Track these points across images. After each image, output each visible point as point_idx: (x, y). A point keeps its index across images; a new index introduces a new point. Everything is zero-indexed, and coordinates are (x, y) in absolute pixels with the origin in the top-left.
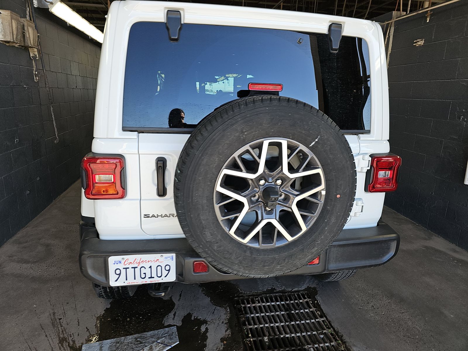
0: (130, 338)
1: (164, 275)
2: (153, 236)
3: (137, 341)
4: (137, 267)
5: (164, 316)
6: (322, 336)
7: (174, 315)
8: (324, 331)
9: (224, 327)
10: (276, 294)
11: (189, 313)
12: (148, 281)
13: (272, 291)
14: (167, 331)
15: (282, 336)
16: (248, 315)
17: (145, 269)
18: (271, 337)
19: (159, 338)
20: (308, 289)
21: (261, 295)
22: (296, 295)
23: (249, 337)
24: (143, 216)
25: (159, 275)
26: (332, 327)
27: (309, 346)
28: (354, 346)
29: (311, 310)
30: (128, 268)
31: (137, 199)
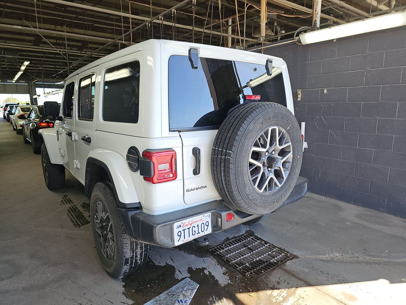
0: (163, 296)
1: (205, 230)
2: (189, 205)
3: (170, 295)
4: (190, 228)
5: (174, 275)
6: (274, 253)
7: (179, 271)
8: (274, 250)
9: (219, 267)
10: (232, 240)
11: (189, 267)
12: (196, 236)
13: (228, 239)
14: (185, 282)
15: (255, 260)
16: (226, 256)
17: (195, 227)
18: (249, 263)
19: (183, 288)
20: (247, 232)
21: (223, 243)
22: (243, 237)
23: (238, 267)
24: (185, 191)
25: (203, 230)
26: (276, 247)
27: (273, 260)
28: (293, 252)
29: (258, 242)
30: (185, 229)
31: (181, 179)
